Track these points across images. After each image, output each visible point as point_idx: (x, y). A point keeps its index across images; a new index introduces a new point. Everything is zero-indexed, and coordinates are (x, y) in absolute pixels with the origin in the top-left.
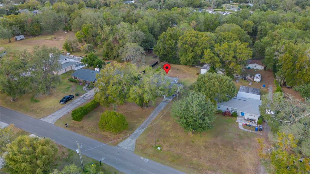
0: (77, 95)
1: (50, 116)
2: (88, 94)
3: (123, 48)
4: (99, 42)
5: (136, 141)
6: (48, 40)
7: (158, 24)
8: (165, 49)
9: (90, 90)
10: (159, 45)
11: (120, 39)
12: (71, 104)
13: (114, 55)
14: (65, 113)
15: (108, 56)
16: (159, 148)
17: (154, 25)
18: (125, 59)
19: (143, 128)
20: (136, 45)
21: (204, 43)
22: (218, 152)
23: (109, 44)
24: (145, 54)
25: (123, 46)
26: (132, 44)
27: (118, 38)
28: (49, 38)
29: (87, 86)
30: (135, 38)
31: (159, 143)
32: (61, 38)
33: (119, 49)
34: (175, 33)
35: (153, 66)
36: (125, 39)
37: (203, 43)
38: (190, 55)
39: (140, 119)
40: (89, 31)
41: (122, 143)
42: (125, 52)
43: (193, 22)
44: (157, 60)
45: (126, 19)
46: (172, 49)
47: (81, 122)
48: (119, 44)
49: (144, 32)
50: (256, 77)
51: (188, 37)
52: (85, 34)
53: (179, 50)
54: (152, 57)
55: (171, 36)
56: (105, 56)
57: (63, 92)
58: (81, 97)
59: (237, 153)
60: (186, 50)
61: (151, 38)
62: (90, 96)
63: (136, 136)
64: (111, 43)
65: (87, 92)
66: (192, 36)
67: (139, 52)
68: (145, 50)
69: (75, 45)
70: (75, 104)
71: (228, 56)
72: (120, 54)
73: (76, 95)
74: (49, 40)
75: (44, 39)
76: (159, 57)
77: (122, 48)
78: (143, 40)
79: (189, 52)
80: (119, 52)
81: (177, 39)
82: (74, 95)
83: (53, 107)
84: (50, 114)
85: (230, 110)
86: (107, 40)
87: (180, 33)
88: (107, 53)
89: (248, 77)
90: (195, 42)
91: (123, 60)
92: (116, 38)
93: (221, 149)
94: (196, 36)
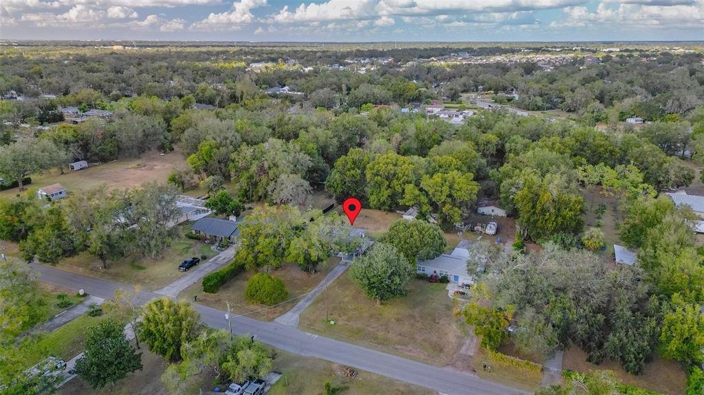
0: (204, 258)
1: (167, 287)
2: (220, 257)
3: (276, 182)
4: (232, 173)
5: (300, 315)
6: (132, 170)
7: (335, 141)
8: (345, 183)
9: (223, 251)
10: (334, 176)
11: (270, 168)
12: (196, 271)
13: (260, 194)
14: (190, 283)
15: (247, 196)
16: (332, 322)
17: (327, 142)
18: (278, 201)
19: (309, 299)
20: (298, 179)
21: (406, 174)
22: (413, 325)
23: (251, 177)
24: (312, 192)
25: (275, 179)
26: (291, 176)
27: (266, 166)
28: (133, 165)
29: (217, 244)
30: (295, 166)
31: (332, 316)
32: (155, 165)
33: (268, 184)
34: (361, 158)
35: (325, 211)
36: (277, 167)
37: (404, 173)
38: (386, 193)
39: (305, 288)
40: (212, 154)
41: (279, 318)
42: (278, 189)
43: (397, 135)
44: (333, 201)
45: (277, 130)
46: (356, 183)
47: (217, 294)
48: (268, 176)
49: (309, 154)
50: (488, 227)
51: (381, 165)
52: (205, 158)
53: (369, 185)
54: (324, 196)
55: (354, 163)
56: (243, 196)
57: (180, 254)
58: (210, 260)
59: (438, 325)
60: (378, 185)
61: (322, 164)
62: (224, 259)
63: (299, 309)
64: (255, 175)
65: (219, 254)
66: (387, 164)
67: (302, 188)
68: (311, 185)
69: (188, 178)
70: (203, 270)
71: (439, 194)
72: (270, 193)
73: (202, 258)
74: (135, 168)
75: (125, 166)
76: (336, 197)
77: (273, 182)
78: (308, 167)
79: (383, 189)
80: (269, 189)
81: (365, 168)
82: (199, 257)
83: (169, 275)
84: (167, 285)
85: (438, 273)
86: (247, 169)
87: (368, 158)
88: (246, 191)
89: (478, 228)
90: (392, 172)
91: (275, 202)
92: (263, 166)
93: (418, 322)
94: (394, 163)
